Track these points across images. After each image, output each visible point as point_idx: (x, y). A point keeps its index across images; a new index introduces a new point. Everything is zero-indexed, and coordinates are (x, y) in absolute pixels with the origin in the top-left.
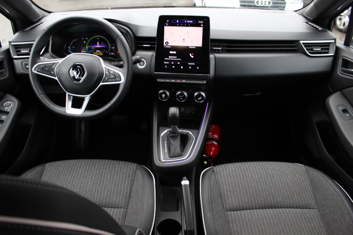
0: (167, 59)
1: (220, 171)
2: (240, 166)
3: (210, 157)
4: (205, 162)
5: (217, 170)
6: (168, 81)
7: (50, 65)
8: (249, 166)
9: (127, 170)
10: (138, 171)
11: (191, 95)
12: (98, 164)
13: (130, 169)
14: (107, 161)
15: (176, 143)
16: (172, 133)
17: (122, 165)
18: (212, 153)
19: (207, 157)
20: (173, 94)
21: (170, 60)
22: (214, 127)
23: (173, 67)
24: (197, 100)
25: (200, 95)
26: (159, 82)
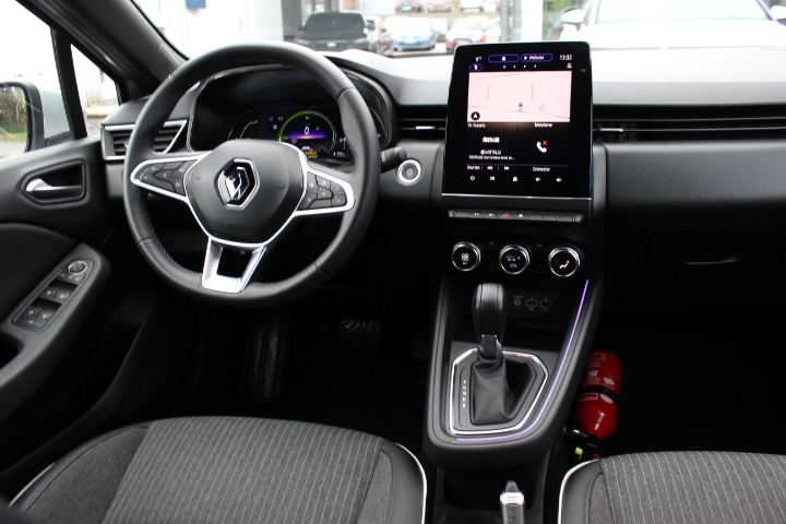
0: (476, 157)
1: (620, 473)
2: (681, 462)
3: (593, 437)
4: (579, 451)
5: (611, 470)
6: (477, 215)
7: (175, 166)
8: (709, 465)
9: (354, 452)
10: (384, 457)
11: (539, 257)
12: (280, 432)
13: (362, 451)
14: (304, 425)
15: (495, 386)
16: (485, 357)
17: (341, 439)
18: (597, 425)
19: (585, 435)
20: (490, 254)
21: (483, 161)
22: (604, 357)
23: (493, 178)
24: (557, 270)
25: (565, 256)
26: (454, 219)
